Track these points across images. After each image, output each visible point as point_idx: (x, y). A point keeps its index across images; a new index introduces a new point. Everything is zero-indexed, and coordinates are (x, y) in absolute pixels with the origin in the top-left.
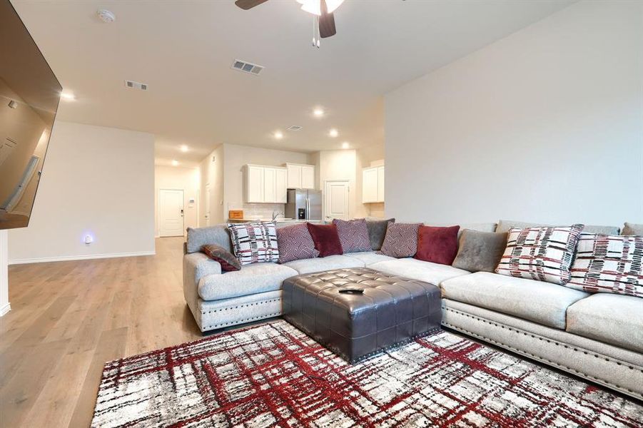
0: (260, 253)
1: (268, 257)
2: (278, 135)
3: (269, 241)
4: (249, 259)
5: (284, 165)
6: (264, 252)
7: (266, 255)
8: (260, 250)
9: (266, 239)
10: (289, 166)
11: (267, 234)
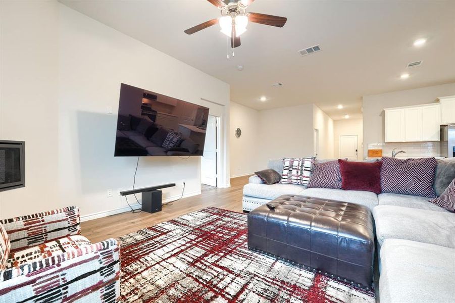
0: (293, 177)
1: (299, 181)
2: (405, 76)
3: (302, 171)
4: (286, 180)
5: (438, 101)
6: (296, 178)
7: (297, 179)
8: (294, 176)
9: (300, 169)
10: (442, 100)
11: (302, 166)
